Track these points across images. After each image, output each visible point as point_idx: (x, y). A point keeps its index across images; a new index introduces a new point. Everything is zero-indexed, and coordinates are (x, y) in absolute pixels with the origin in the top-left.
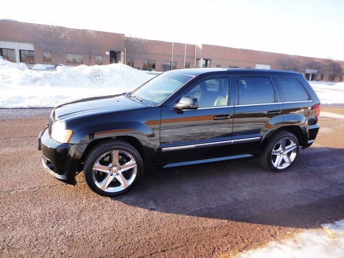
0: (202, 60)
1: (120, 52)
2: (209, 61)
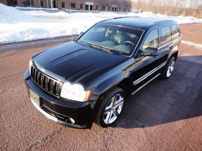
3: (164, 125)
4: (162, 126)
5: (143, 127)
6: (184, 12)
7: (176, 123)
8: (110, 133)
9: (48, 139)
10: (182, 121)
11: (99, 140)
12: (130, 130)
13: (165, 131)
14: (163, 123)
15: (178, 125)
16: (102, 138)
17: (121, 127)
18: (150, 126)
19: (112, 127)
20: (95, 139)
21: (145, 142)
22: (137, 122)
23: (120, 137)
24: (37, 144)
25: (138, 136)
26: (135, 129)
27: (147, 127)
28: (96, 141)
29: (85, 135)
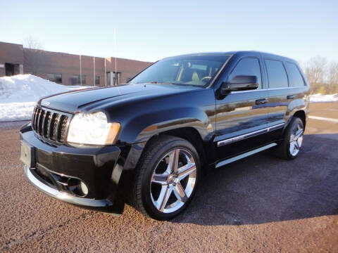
0: (112, 73)
1: (18, 65)
2: (119, 75)
3: (284, 222)
4: (280, 224)
5: (238, 224)
6: (322, 88)
7: (311, 220)
8: (166, 231)
9: (37, 235)
10: (325, 217)
11: (139, 241)
12: (209, 228)
13: (286, 231)
14: (282, 219)
15: (315, 225)
16: (147, 239)
17: (191, 222)
18: (253, 224)
19: (173, 222)
20: (133, 240)
21: (239, 249)
22: (225, 216)
23: (187, 237)
24: (9, 242)
25: (226, 238)
26: (222, 226)
27: (247, 224)
28: (132, 243)
29: (113, 232)
